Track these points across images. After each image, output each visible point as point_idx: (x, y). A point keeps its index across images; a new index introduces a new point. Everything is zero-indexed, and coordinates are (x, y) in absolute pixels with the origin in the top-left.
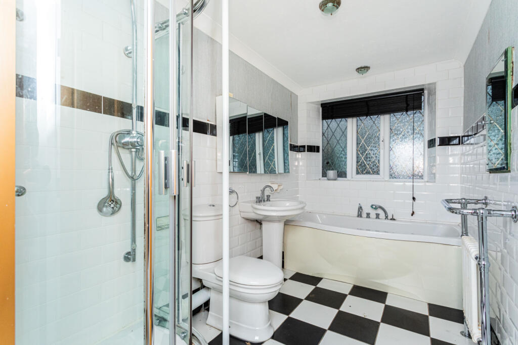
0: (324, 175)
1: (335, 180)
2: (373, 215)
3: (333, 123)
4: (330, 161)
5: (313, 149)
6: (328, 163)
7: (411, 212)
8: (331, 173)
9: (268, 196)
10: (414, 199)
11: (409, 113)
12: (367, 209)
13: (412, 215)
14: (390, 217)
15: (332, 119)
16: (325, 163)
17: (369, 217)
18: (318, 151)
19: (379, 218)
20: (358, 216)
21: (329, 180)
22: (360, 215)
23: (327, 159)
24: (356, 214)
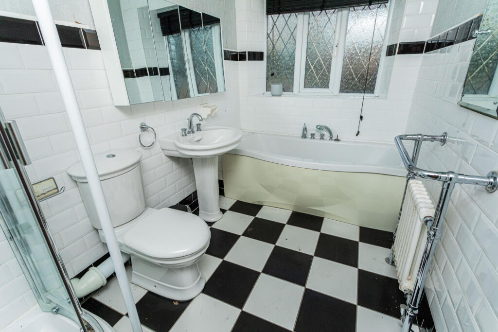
0: (268, 88)
1: (280, 96)
2: (318, 136)
3: (281, 19)
4: (275, 71)
5: (255, 56)
6: (272, 75)
7: (357, 132)
8: (277, 87)
9: (199, 125)
10: (361, 117)
11: (371, 7)
12: (311, 129)
13: (357, 135)
14: (334, 138)
15: (279, 14)
16: (270, 73)
17: (314, 138)
18: (262, 59)
19: (323, 139)
20: (302, 137)
21: (273, 96)
22: (304, 136)
23: (272, 68)
24: (300, 134)
